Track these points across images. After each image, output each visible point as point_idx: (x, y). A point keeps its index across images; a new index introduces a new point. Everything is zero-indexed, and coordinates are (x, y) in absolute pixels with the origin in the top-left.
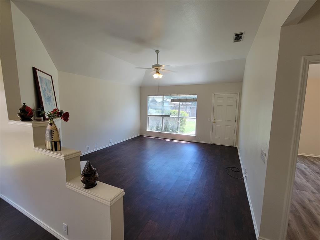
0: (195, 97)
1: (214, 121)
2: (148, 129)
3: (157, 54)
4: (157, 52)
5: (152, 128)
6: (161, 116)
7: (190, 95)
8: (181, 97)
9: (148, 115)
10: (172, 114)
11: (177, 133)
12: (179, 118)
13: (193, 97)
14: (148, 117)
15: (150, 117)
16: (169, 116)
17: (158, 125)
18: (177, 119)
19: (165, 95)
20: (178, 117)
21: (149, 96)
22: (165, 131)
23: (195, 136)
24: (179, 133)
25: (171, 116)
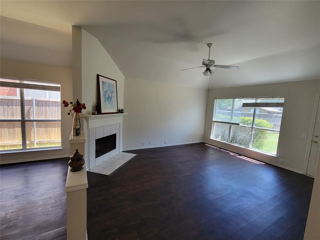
0: (282, 100)
1: (315, 139)
2: (212, 137)
3: (210, 47)
4: (209, 45)
5: (217, 136)
6: (229, 123)
7: (273, 97)
8: (259, 101)
9: (214, 121)
10: (244, 122)
11: (248, 148)
12: (252, 128)
13: (277, 100)
14: (213, 123)
15: (215, 123)
16: (238, 124)
17: (224, 133)
18: (250, 129)
19: (236, 98)
20: (251, 126)
21: (216, 99)
22: (231, 142)
23: (275, 156)
24: (251, 148)
25: (241, 125)
